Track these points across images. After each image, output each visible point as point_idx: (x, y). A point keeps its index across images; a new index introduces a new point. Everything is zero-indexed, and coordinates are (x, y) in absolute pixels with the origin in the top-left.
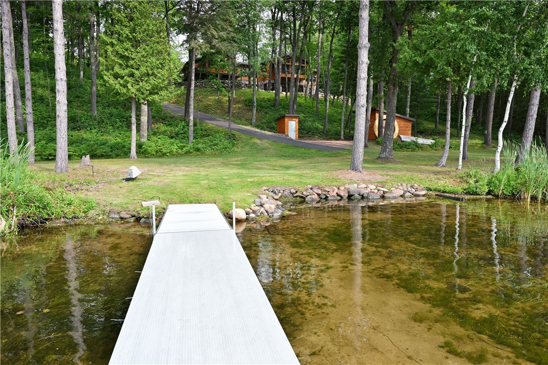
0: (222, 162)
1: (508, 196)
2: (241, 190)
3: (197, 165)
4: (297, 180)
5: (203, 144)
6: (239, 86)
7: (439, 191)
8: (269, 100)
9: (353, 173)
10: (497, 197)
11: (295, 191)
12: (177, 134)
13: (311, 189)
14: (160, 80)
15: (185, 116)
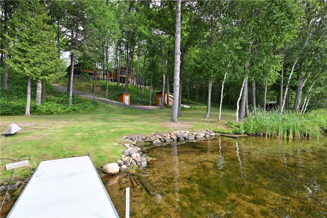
0: (90, 118)
1: (254, 134)
2: (108, 139)
3: (73, 120)
4: (143, 129)
5: (78, 107)
6: (98, 79)
7: (221, 133)
8: (114, 86)
9: (173, 123)
10: (249, 135)
11: (145, 138)
12: (62, 102)
13: (154, 135)
14: (49, 67)
15: (68, 92)
